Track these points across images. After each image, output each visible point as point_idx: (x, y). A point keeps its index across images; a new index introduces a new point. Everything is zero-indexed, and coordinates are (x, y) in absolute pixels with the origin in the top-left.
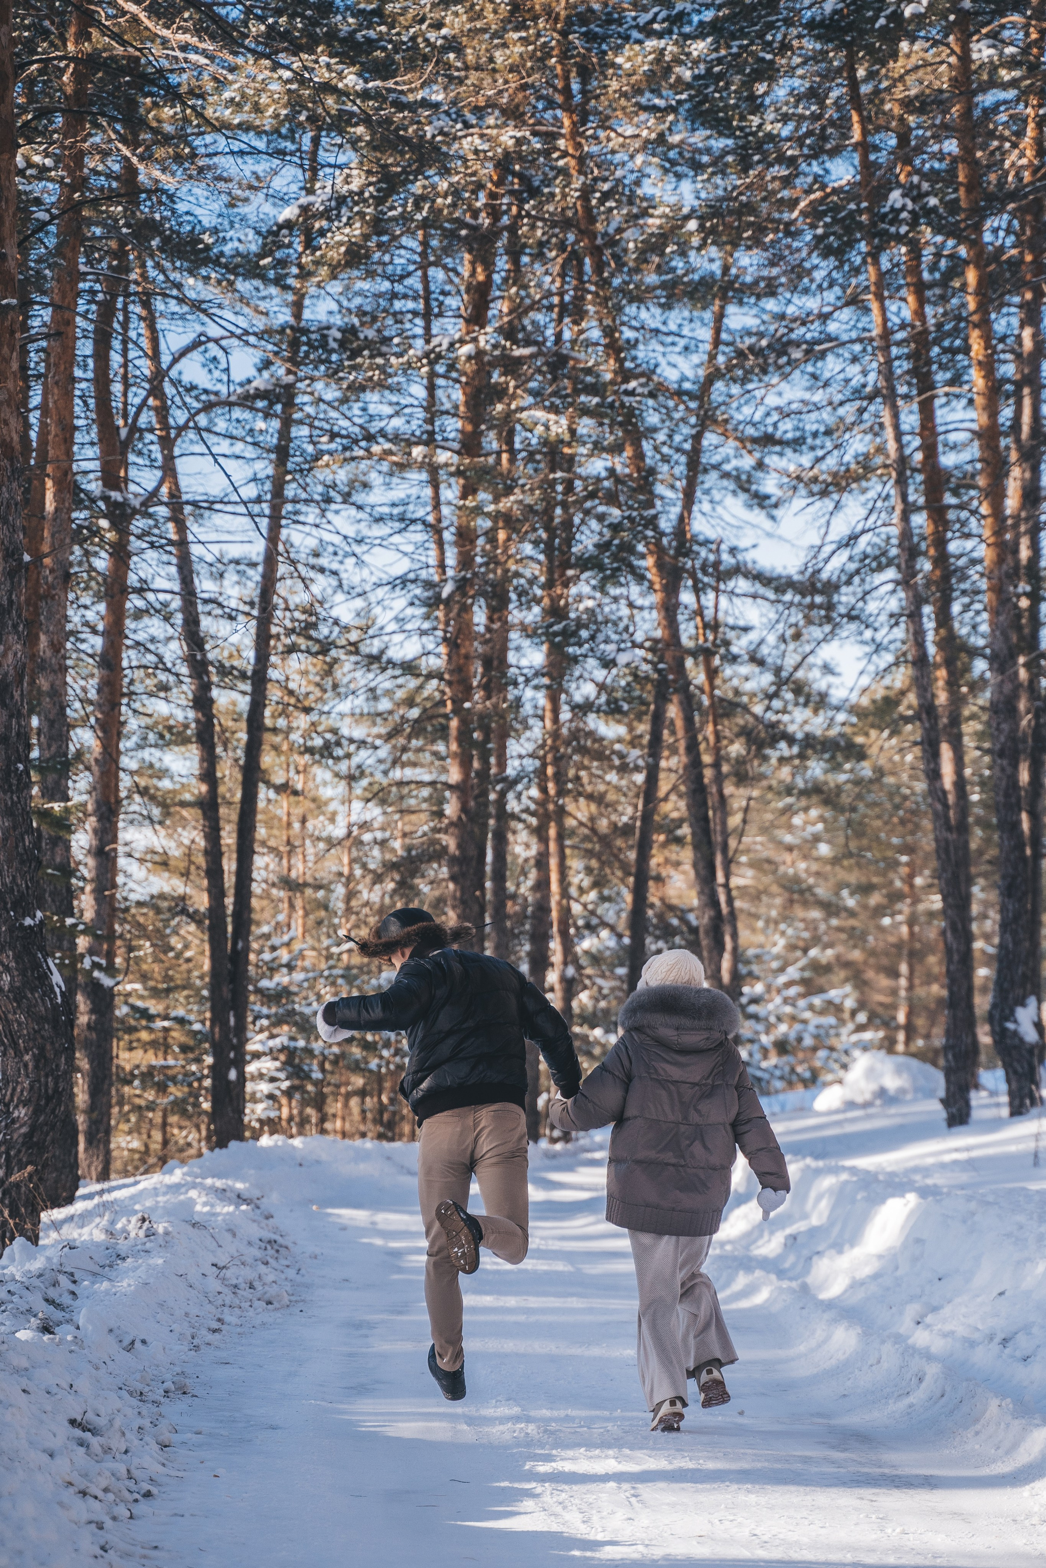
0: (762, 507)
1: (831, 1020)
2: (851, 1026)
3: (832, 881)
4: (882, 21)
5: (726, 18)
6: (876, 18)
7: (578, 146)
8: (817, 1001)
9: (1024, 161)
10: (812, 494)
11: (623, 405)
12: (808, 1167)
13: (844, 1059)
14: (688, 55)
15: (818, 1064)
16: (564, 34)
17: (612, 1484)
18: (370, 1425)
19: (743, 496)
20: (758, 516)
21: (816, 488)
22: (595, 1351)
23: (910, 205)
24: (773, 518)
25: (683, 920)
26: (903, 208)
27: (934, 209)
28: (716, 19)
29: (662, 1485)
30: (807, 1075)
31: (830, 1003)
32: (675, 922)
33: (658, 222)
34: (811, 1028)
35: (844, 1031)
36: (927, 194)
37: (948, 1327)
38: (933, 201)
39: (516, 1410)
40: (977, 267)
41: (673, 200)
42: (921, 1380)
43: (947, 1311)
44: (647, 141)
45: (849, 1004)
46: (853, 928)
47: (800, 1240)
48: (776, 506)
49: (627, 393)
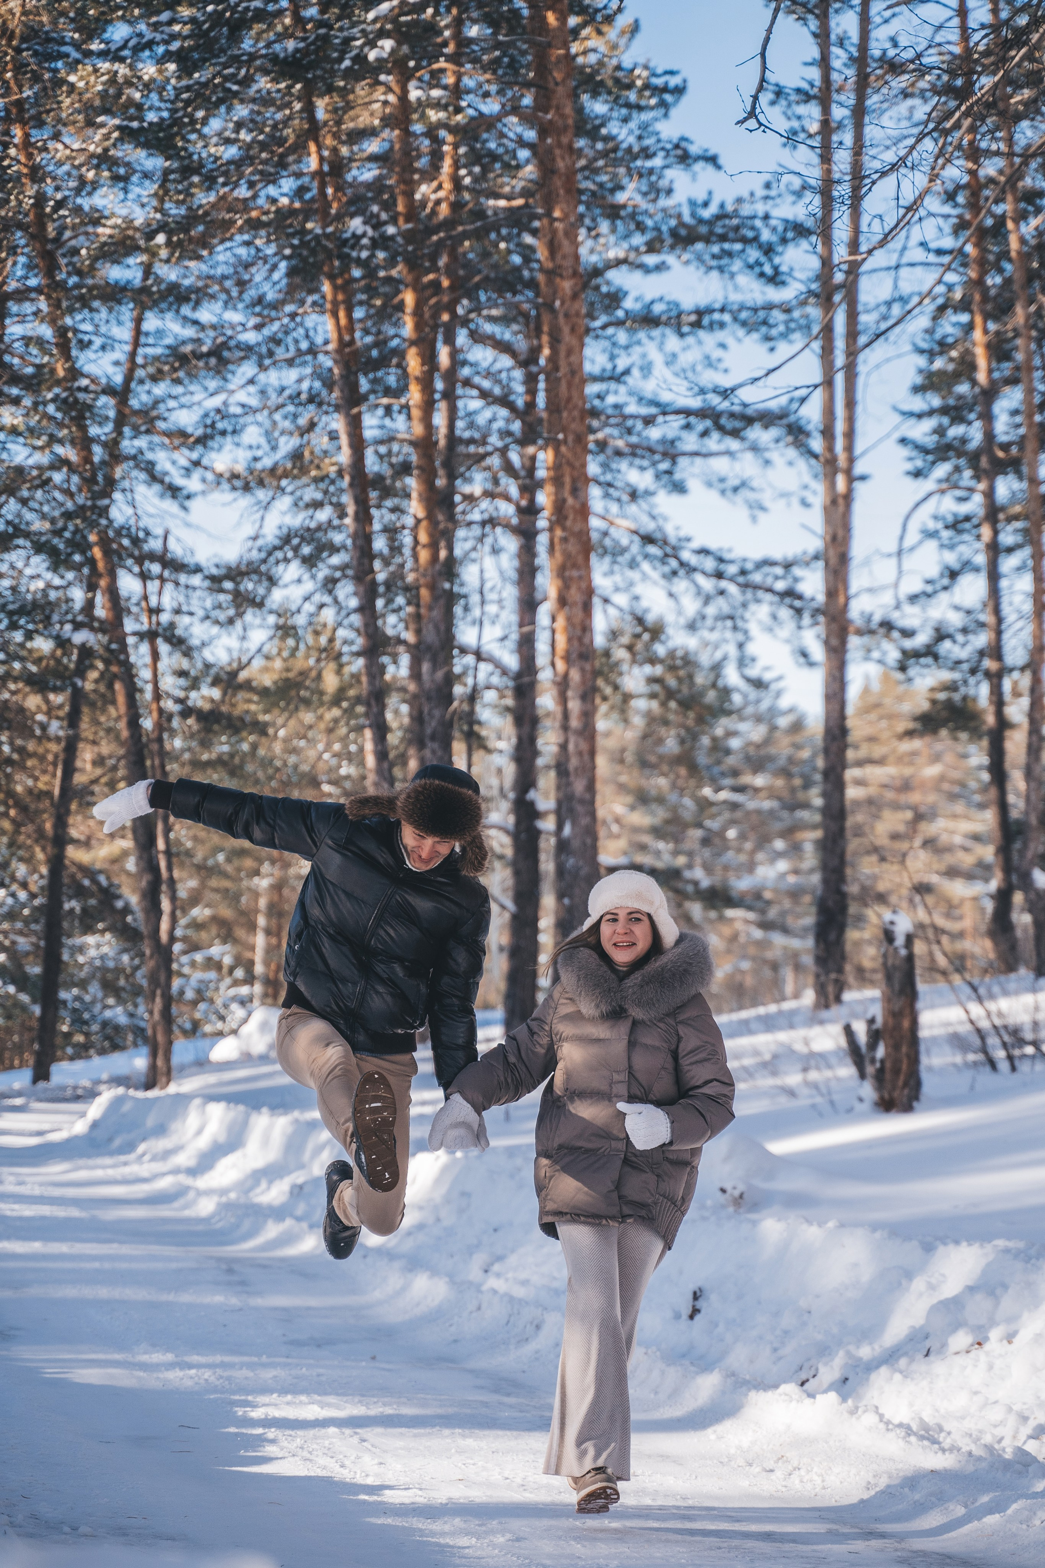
0: (174, 497)
1: (212, 975)
2: (228, 981)
3: (208, 845)
4: (347, 63)
5: (191, 49)
6: (341, 60)
7: (30, 156)
8: (199, 957)
9: (441, 194)
10: (234, 488)
11: (76, 401)
12: (297, 1121)
13: (222, 1011)
14: (140, 78)
15: (198, 1015)
16: (18, 50)
17: (332, 1430)
18: (51, 1372)
19: (157, 487)
20: (170, 506)
21: (238, 483)
22: (186, 1298)
23: (370, 232)
24: (185, 509)
25: (94, 881)
26: (364, 235)
27: (392, 238)
28: (182, 48)
29: (379, 1430)
30: (188, 1026)
31: (209, 959)
32: (86, 882)
33: (108, 231)
34: (193, 982)
35: (223, 986)
36: (385, 223)
37: (523, 1276)
38: (391, 230)
39: (170, 1357)
40: (415, 290)
41: (124, 212)
42: (538, 1327)
43: (513, 1260)
44: (93, 156)
45: (227, 960)
46: (227, 890)
47: (306, 1190)
48: (188, 497)
49: (79, 389)
